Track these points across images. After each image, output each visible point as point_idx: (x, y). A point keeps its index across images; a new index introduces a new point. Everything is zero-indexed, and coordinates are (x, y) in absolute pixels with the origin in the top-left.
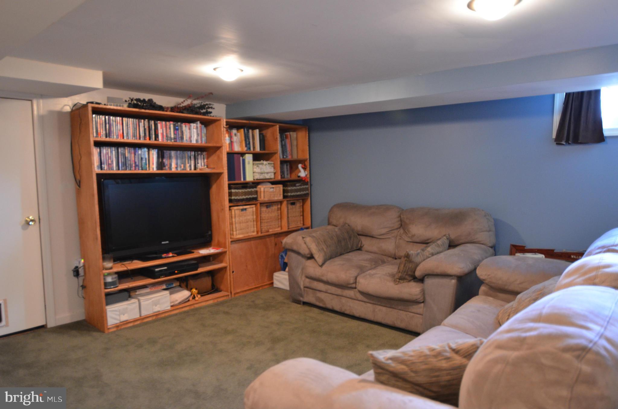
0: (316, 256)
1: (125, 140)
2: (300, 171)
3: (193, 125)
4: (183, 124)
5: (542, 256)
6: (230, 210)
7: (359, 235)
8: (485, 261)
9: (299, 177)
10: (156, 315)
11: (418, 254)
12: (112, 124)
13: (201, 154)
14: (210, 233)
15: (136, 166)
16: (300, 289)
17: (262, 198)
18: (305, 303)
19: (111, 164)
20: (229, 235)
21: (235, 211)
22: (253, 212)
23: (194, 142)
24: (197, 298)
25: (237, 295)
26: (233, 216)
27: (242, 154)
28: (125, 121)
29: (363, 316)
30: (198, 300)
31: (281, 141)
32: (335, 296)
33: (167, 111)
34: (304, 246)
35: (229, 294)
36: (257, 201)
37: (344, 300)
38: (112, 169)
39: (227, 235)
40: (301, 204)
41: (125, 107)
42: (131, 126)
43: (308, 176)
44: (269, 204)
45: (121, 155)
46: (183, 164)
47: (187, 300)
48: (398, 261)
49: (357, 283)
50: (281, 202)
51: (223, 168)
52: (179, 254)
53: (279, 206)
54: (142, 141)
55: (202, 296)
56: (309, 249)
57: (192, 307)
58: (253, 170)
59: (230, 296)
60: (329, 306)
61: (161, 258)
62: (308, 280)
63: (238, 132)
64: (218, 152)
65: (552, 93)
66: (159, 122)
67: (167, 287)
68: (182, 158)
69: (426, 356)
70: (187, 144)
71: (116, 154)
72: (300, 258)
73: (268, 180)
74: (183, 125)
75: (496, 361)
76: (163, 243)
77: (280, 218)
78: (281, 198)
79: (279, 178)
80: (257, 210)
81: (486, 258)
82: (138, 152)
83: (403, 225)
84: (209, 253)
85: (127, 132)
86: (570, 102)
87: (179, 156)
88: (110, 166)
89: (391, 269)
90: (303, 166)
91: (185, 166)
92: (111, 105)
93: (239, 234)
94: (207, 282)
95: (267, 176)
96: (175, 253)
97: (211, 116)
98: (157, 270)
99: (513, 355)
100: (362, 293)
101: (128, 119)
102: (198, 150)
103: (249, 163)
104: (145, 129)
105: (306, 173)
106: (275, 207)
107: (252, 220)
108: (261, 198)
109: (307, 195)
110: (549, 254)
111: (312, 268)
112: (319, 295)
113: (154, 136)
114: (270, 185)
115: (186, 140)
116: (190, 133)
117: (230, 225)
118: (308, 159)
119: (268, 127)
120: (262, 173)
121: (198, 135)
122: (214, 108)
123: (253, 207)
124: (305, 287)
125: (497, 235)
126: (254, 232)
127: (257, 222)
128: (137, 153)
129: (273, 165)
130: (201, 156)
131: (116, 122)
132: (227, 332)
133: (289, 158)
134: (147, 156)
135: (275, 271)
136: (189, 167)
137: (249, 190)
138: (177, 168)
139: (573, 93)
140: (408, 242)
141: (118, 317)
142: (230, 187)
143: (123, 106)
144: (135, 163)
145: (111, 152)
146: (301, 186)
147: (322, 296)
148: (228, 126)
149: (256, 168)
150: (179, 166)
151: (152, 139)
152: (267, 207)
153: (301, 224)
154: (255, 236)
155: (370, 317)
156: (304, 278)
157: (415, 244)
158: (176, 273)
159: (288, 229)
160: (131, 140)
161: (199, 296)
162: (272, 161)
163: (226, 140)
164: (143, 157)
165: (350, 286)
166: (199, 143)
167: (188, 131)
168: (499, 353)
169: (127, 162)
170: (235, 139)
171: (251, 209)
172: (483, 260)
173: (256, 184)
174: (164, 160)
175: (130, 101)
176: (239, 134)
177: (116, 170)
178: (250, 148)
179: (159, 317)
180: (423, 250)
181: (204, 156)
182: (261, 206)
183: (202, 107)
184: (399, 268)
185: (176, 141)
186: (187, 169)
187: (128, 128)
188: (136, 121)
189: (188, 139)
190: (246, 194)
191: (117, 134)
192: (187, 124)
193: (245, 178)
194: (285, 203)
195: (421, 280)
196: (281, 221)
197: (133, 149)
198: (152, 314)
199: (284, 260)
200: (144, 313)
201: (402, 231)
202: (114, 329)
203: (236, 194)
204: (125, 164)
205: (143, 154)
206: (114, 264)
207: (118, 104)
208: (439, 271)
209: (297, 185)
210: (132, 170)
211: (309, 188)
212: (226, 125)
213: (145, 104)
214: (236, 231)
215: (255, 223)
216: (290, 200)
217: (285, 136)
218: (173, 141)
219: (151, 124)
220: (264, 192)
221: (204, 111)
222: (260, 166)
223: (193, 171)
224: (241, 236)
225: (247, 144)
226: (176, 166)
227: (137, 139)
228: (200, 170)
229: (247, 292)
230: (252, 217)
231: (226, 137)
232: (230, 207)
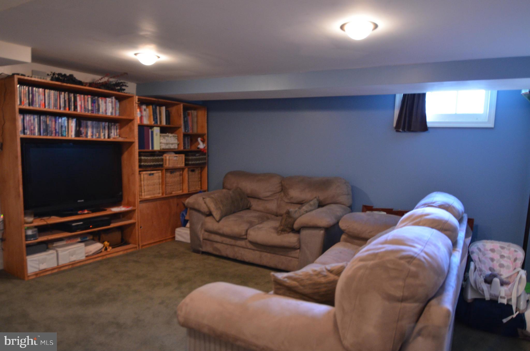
0: (214, 214)
1: (47, 109)
2: (199, 144)
3: (108, 100)
4: (100, 98)
5: (385, 213)
6: (140, 174)
7: (249, 197)
8: (345, 216)
9: (198, 148)
10: (72, 264)
11: (296, 211)
12: (35, 94)
13: (115, 125)
14: (120, 193)
15: (56, 133)
16: (200, 241)
17: (168, 165)
18: (204, 253)
19: (33, 130)
20: (138, 195)
21: (144, 176)
22: (159, 176)
23: (109, 114)
24: (108, 250)
25: (144, 247)
26: (142, 179)
27: (151, 127)
28: (47, 92)
29: (251, 261)
30: (109, 251)
31: (184, 118)
32: (229, 246)
33: (85, 86)
34: (204, 205)
35: (137, 246)
36: (163, 167)
37: (236, 249)
38: (34, 134)
39: (136, 195)
40: (200, 171)
41: (48, 80)
42: (52, 97)
43: (206, 148)
44: (172, 170)
45: (43, 123)
46: (98, 132)
47: (100, 252)
48: (280, 218)
49: (248, 235)
50: (182, 169)
51: (134, 138)
52: (93, 211)
53: (181, 172)
54: (62, 110)
55: (113, 248)
56: (208, 208)
57: (105, 257)
58: (160, 141)
59: (138, 248)
60: (224, 254)
61: (77, 214)
62: (206, 233)
63: (147, 108)
64: (130, 124)
65: (394, 93)
66: (78, 95)
67: (82, 240)
68: (97, 128)
69: (310, 275)
70: (103, 116)
71: (39, 121)
72: (200, 215)
73: (172, 150)
74: (100, 100)
75: (359, 268)
76: (79, 201)
77: (181, 182)
78: (183, 165)
79: (182, 148)
80: (162, 175)
81: (345, 214)
82: (59, 120)
83: (283, 189)
84: (121, 211)
85: (48, 102)
86: (406, 100)
87: (94, 125)
88: (32, 131)
89: (275, 223)
90: (202, 140)
91: (99, 135)
92: (35, 77)
93: (147, 195)
94: (117, 236)
95: (172, 147)
96: (90, 211)
97: (124, 93)
98: (74, 224)
99: (370, 263)
100: (251, 243)
101: (50, 91)
102: (111, 121)
103: (157, 135)
104: (65, 101)
105: (205, 145)
106: (178, 173)
107: (158, 184)
108: (166, 164)
109: (204, 164)
110: (389, 211)
111: (211, 224)
112: (216, 245)
113: (73, 107)
114: (173, 155)
115: (102, 112)
116: (106, 106)
117: (139, 187)
118: (206, 134)
119: (173, 105)
120: (167, 144)
121: (113, 108)
122: (127, 86)
123: (159, 173)
124: (204, 239)
125: (353, 198)
126: (159, 193)
127: (162, 185)
128: (57, 121)
129: (177, 137)
130: (114, 127)
131: (39, 93)
132: (138, 277)
133: (190, 132)
134: (66, 124)
135: (177, 227)
136: (103, 136)
137: (157, 158)
138: (92, 136)
139: (408, 94)
140: (287, 203)
141: (37, 266)
142: (140, 154)
143: (46, 79)
144: (56, 130)
145: (34, 119)
146: (200, 156)
147: (219, 246)
148: (139, 102)
149: (162, 139)
150: (94, 135)
151: (71, 110)
152: (171, 173)
153: (199, 188)
154: (161, 197)
155: (257, 261)
156: (203, 232)
157: (293, 204)
158: (91, 228)
159: (189, 191)
160: (52, 109)
161: (111, 248)
162: (176, 134)
163: (137, 114)
164: (63, 125)
165: (242, 237)
166: (114, 116)
167: (104, 104)
168: (362, 263)
169: (48, 129)
170: (144, 113)
171: (157, 174)
172: (343, 216)
173: (162, 152)
174: (81, 129)
175: (52, 74)
176: (147, 110)
177: (38, 135)
178: (157, 122)
179: (75, 266)
180: (300, 208)
181: (117, 127)
182: (166, 172)
183: (117, 84)
184: (281, 222)
185: (93, 113)
186: (101, 137)
187: (49, 99)
188: (57, 93)
189: (104, 111)
190: (153, 161)
191: (39, 103)
192: (103, 98)
193: (153, 147)
194: (186, 170)
195: (298, 231)
196: (183, 185)
197: (54, 117)
198: (69, 263)
199: (184, 218)
200: (61, 262)
201: (282, 194)
202: (34, 277)
203: (146, 161)
204: (46, 130)
205: (63, 121)
206: (34, 219)
207: (42, 77)
208: (311, 224)
209: (197, 155)
210: (53, 136)
211: (207, 158)
212: (138, 101)
213: (66, 79)
214: (144, 192)
215: (161, 186)
216: (191, 168)
217: (187, 114)
218: (90, 112)
219: (70, 96)
220: (169, 160)
221: (119, 88)
222: (166, 138)
223: (107, 139)
224: (148, 197)
225: (155, 119)
226: (91, 134)
227: (57, 109)
228: (114, 138)
229: (153, 245)
230: (158, 181)
231: (137, 111)
232: (140, 171)
